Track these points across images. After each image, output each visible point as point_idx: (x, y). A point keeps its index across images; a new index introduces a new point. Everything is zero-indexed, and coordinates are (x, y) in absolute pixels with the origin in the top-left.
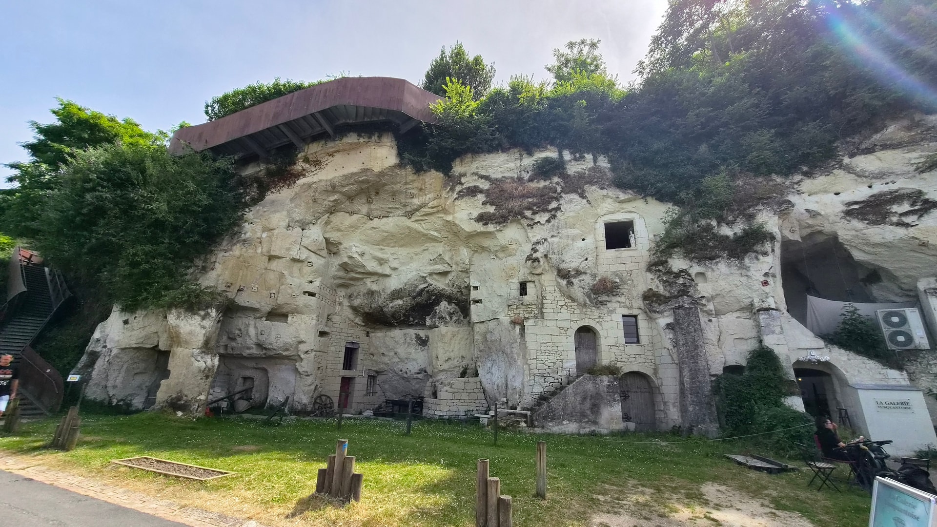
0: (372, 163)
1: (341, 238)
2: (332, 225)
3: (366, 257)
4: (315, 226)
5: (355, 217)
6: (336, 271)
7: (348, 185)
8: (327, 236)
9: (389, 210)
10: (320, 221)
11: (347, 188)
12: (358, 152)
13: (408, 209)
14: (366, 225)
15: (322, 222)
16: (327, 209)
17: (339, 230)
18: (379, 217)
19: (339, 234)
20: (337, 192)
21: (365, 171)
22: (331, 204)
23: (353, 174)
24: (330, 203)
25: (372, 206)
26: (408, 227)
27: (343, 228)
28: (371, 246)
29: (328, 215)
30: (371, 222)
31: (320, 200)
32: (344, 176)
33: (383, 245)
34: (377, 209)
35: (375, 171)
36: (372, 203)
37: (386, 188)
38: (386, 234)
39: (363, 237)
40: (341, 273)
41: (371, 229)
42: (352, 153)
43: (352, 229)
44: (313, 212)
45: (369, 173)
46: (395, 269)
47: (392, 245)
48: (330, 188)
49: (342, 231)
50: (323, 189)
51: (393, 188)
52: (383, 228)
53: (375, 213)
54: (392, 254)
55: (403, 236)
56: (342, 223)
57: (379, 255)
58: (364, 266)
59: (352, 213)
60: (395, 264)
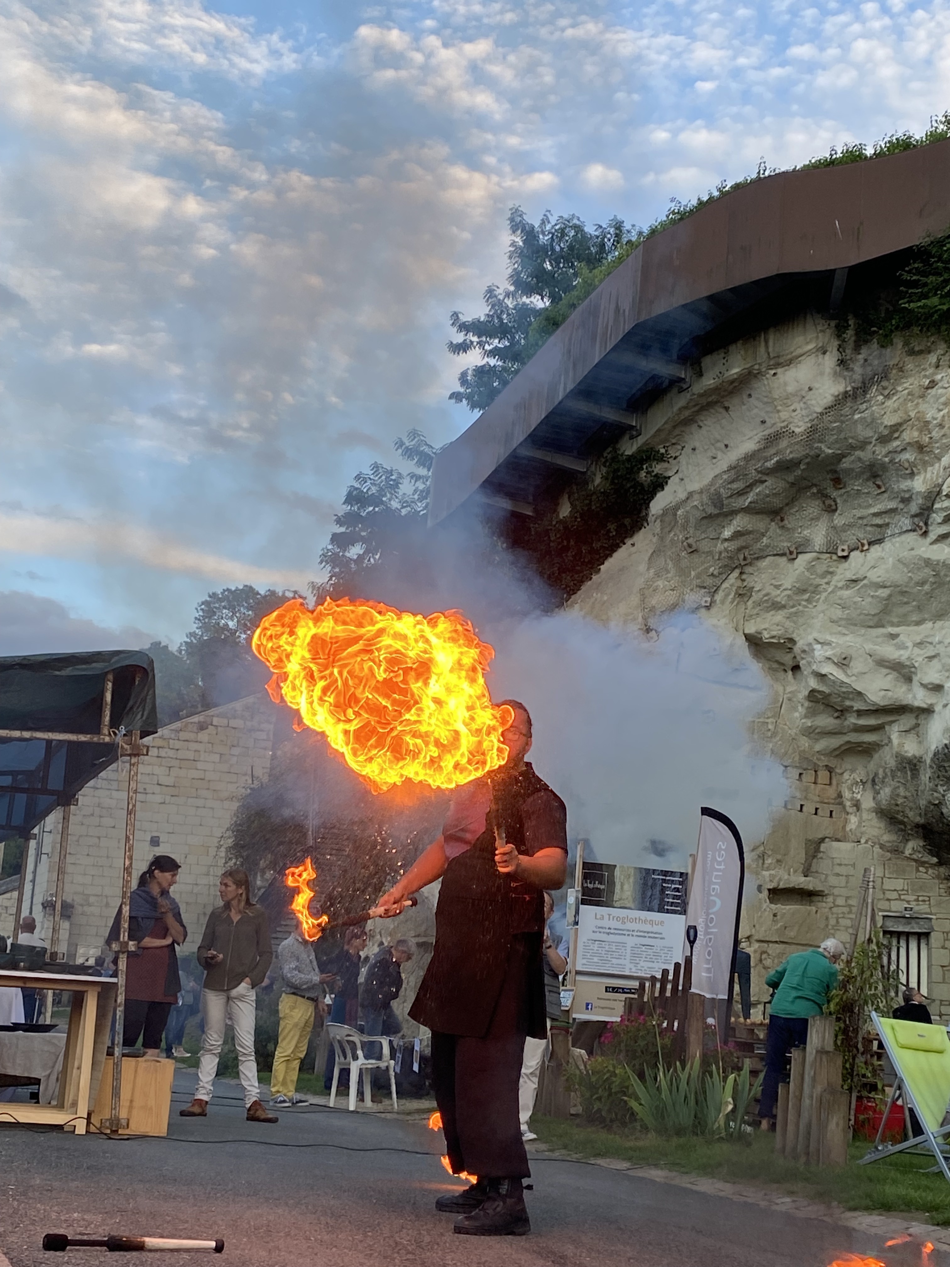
0: (784, 415)
1: (788, 624)
2: (755, 597)
3: (857, 666)
4: (714, 610)
5: (802, 560)
6: (806, 717)
7: (751, 486)
8: (751, 629)
9: (878, 521)
10: (718, 597)
11: (751, 497)
12: (745, 396)
13: (914, 508)
14: (836, 578)
15: (727, 595)
16: (726, 561)
17: (777, 606)
18: (858, 547)
19: (779, 616)
20: (733, 513)
21: (772, 439)
22: (732, 546)
23: (749, 457)
24: (726, 544)
25: (839, 520)
26: (928, 562)
27: (781, 597)
28: (863, 631)
29: (736, 573)
30: (846, 565)
31: (704, 542)
32: (731, 468)
33: (893, 625)
34: (851, 526)
35: (797, 430)
36: (836, 510)
37: (846, 464)
38: (883, 593)
39: (838, 613)
40: (826, 721)
41: (847, 587)
42: (733, 402)
43: (806, 596)
44: (698, 576)
45: (783, 444)
46: (938, 688)
47: (915, 618)
48: (711, 510)
49: (784, 607)
50: (699, 515)
51: (860, 459)
52: (874, 576)
53: (851, 537)
54: (919, 644)
55: (927, 587)
56: (777, 587)
57: (890, 652)
58: (860, 694)
59: (791, 555)
60: (932, 675)
